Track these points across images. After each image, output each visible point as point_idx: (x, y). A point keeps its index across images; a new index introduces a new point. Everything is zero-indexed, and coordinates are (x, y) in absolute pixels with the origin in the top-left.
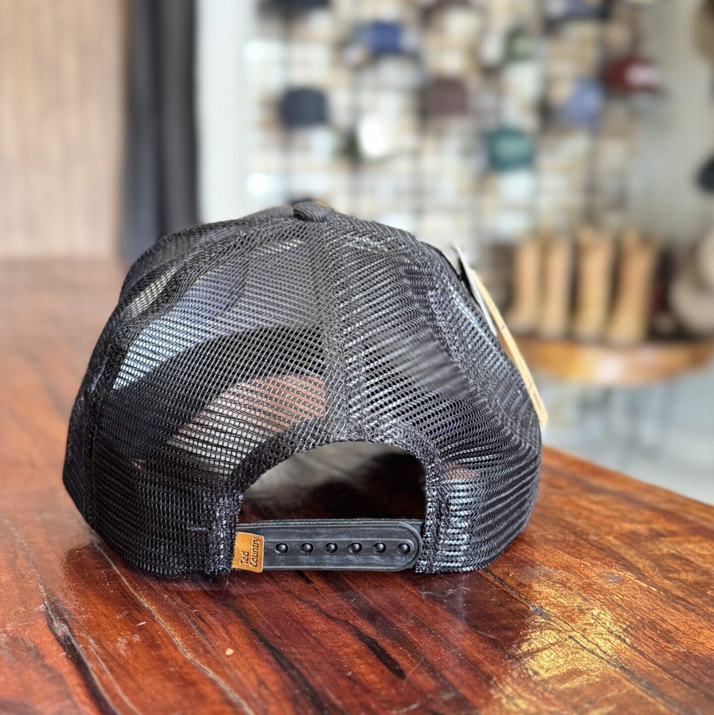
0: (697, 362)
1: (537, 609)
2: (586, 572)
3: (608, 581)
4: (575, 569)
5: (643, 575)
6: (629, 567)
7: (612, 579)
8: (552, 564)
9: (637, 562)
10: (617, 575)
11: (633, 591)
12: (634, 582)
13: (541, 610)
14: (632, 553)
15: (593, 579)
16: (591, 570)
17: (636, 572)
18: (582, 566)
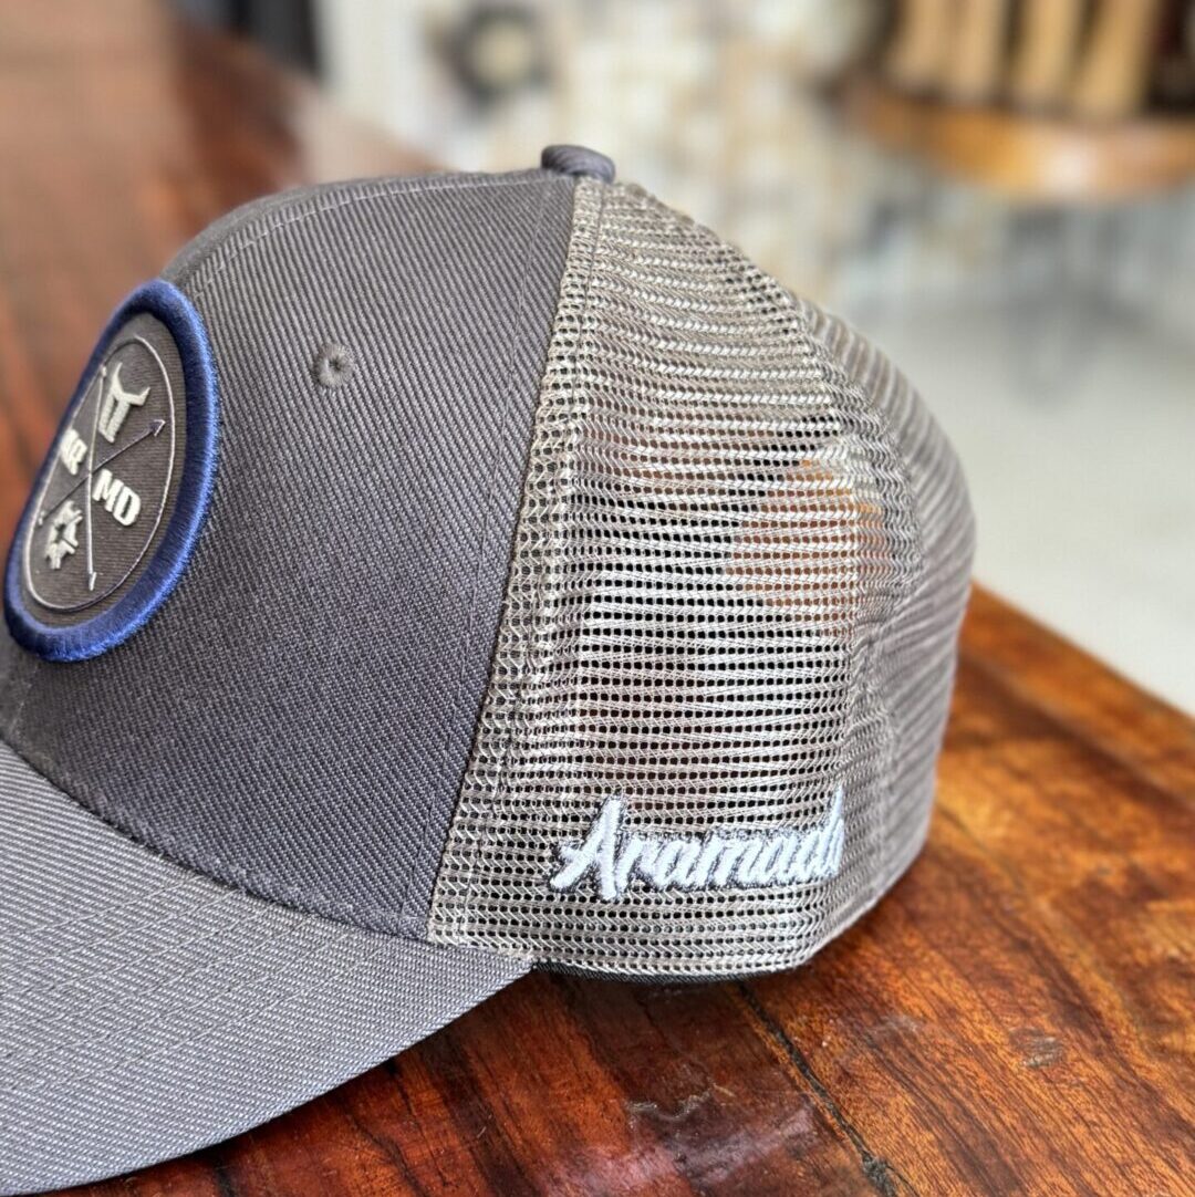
1: (874, 1167)
2: (986, 1030)
3: (1032, 1062)
4: (963, 1020)
5: (1107, 1037)
6: (1078, 1011)
7: (1042, 1054)
8: (916, 1000)
9: (1095, 990)
10: (1051, 1039)
11: (1083, 1096)
12: (1087, 1066)
13: (881, 1171)
14: (1087, 960)
15: (1000, 1053)
16: (999, 1022)
17: (1094, 1028)
18: (979, 1006)
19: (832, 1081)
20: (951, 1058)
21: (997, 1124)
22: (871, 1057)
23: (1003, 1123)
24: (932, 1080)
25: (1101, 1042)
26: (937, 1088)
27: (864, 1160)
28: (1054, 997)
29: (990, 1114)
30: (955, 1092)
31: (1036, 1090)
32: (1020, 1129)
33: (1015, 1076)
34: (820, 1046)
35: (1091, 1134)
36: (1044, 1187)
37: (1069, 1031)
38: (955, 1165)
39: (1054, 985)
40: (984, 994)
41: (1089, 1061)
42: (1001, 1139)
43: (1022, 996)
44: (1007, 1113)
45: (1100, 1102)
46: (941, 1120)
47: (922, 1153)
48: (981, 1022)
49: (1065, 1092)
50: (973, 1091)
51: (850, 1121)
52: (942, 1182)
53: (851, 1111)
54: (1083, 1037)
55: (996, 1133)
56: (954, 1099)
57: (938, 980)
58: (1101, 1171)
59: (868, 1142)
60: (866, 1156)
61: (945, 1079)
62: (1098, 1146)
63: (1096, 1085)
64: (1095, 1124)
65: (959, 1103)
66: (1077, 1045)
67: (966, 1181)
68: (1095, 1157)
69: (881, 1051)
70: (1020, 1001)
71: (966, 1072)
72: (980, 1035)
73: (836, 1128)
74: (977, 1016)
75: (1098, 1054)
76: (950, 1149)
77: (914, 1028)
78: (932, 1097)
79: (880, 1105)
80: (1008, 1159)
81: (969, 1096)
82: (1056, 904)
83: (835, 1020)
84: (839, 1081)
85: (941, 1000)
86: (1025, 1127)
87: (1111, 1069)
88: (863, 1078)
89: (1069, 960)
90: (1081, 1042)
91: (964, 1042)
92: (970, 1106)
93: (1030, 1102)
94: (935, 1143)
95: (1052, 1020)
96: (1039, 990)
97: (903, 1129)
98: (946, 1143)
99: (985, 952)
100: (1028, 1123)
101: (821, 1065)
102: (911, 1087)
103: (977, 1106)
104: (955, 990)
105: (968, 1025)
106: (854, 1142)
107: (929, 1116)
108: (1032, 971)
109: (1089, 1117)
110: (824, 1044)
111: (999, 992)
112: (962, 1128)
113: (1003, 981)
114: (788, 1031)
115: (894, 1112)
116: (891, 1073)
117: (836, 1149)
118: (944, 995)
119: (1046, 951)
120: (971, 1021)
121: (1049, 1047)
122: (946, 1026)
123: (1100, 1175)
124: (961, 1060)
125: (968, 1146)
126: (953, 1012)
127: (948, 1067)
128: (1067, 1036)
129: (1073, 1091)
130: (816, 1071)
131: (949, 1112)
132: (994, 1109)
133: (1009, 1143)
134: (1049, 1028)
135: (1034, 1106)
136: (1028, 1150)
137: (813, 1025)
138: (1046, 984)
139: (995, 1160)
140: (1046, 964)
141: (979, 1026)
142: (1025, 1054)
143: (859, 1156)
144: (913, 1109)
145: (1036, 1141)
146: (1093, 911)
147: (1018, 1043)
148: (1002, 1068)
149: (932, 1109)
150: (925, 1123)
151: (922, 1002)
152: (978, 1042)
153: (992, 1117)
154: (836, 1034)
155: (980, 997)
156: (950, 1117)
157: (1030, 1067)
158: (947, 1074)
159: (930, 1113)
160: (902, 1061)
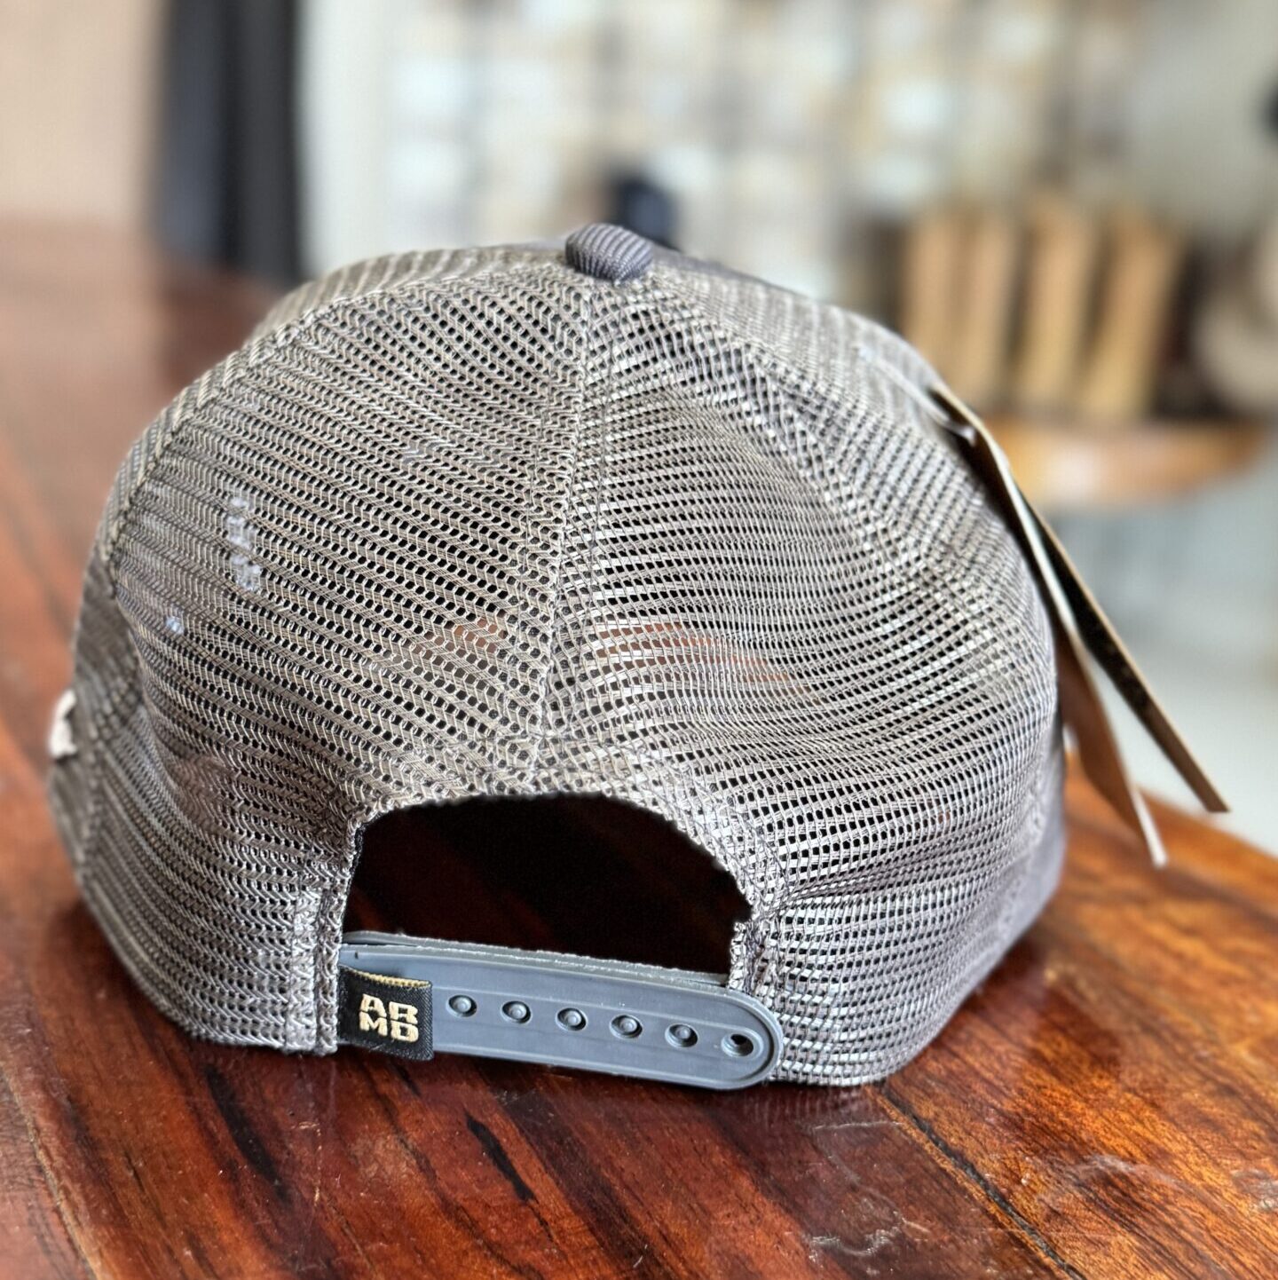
2: (1205, 1172)
3: (1263, 1204)
4: (1177, 1162)
8: (1119, 1141)
15: (1226, 1195)
16: (1218, 1165)
18: (1192, 1148)
19: (1040, 1220)
20: (1173, 1200)
21: (1236, 1266)
22: (1079, 1196)
23: (1242, 1264)
24: (1154, 1220)
26: (1161, 1230)
29: (1226, 1255)
30: (1183, 1232)
33: (1247, 1218)
34: (1019, 1183)
39: (1271, 1129)
40: (1194, 1137)
43: (1238, 1139)
44: (1246, 1254)
46: (1172, 1261)
48: (1198, 1164)
50: (1204, 1232)
51: (1068, 1260)
53: (1068, 1251)
55: (1237, 1274)
56: (1182, 1240)
57: (1141, 1122)
61: (1169, 1220)
65: (1189, 1244)
69: (1091, 1190)
70: (1237, 1144)
71: (1191, 1213)
72: (1200, 1177)
73: (1053, 1267)
74: (1191, 1158)
77: (1121, 1166)
78: (1157, 1238)
79: (1099, 1244)
81: (1198, 1237)
82: (1254, 1052)
83: (1031, 1157)
84: (1048, 1219)
85: (1149, 1142)
86: (1269, 1269)
88: (1075, 1216)
91: (1183, 1183)
92: (1198, 1245)
93: (1268, 1243)
96: (1257, 1134)
97: (1132, 1269)
99: (1186, 1096)
101: (1025, 1202)
102: (1131, 1227)
103: (1211, 1248)
104: (1162, 1132)
105: (1183, 1167)
107: (1158, 1256)
108: (1244, 1115)
110: (1023, 1181)
111: (1215, 1137)
112: (1198, 1269)
113: (1213, 1124)
114: (979, 1168)
115: (1118, 1252)
116: (1105, 1212)
118: (1151, 1137)
119: (1254, 1096)
120: (1187, 1163)
122: (1158, 1167)
124: (1184, 1202)
126: (1164, 1153)
127: (1169, 1207)
130: (1019, 1209)
131: (1181, 1254)
132: (1231, 1251)
137: (1007, 1162)
138: (1261, 1128)
140: (1257, 1108)
141: (1197, 1168)
142: (1253, 1196)
144: (1138, 1249)
147: (1244, 1186)
148: (1231, 1210)
149: (1160, 1250)
150: (1156, 1263)
151: (1127, 1142)
152: (1198, 1183)
153: (1230, 1258)
154: (1035, 1172)
155: (1192, 1140)
156: (1182, 1258)
157: (1262, 1211)
158: (1171, 1215)
159: (1160, 1253)
160: (1117, 1200)
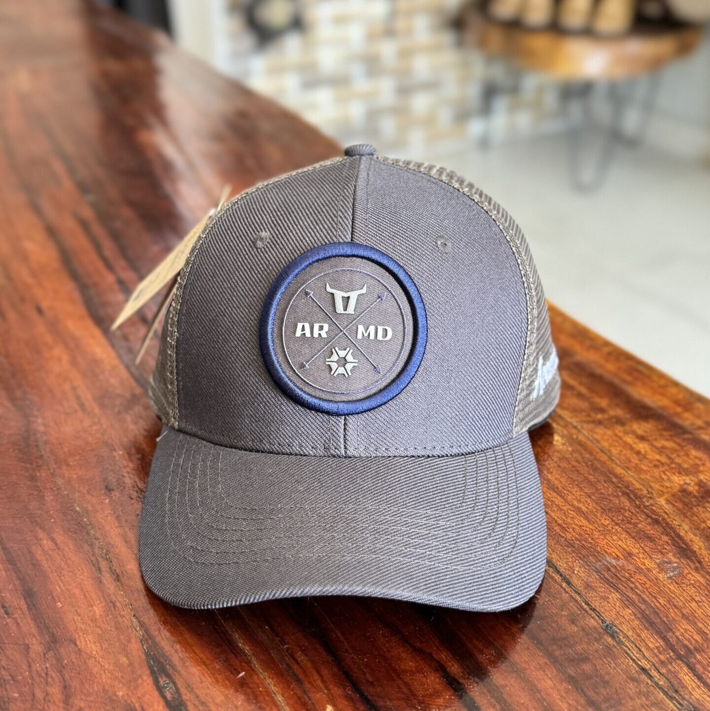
0: (684, 50)
1: (607, 626)
2: (646, 562)
3: (668, 575)
4: (635, 558)
5: (700, 562)
6: (685, 551)
7: (673, 571)
8: (613, 549)
9: (691, 541)
10: (675, 565)
11: (693, 590)
12: (693, 576)
13: (611, 628)
14: (686, 527)
15: (654, 572)
16: (651, 558)
17: (693, 558)
18: (642, 551)
19: (582, 589)
20: (633, 575)
21: (658, 604)
22: (597, 577)
23: (660, 603)
24: (626, 586)
25: (697, 565)
26: (629, 590)
27: (603, 623)
28: (674, 545)
29: (654, 600)
30: (637, 590)
31: (672, 588)
32: (668, 606)
33: (662, 582)
34: (574, 573)
35: (699, 606)
36: (682, 631)
37: (683, 561)
38: (642, 623)
39: (673, 539)
40: (642, 545)
41: (693, 574)
42: (660, 610)
43: (660, 546)
44: (661, 599)
45: (701, 592)
46: (633, 603)
47: (627, 618)
48: (643, 558)
49: (685, 588)
50: (645, 590)
51: (593, 606)
52: (638, 631)
53: (593, 602)
54: (689, 563)
55: (658, 608)
56: (637, 594)
57: (622, 540)
58: (705, 622)
59: (603, 615)
60: (603, 621)
61: (632, 585)
62: (702, 611)
63: (698, 584)
64: (700, 602)
65: (640, 595)
66: (687, 567)
67: (648, 629)
68: (702, 616)
69: (601, 574)
70: (659, 548)
71: (640, 582)
72: (644, 564)
73: (588, 609)
74: (641, 556)
75: (697, 570)
76: (639, 616)
77: (614, 562)
78: (627, 594)
79: (605, 598)
80: (665, 619)
81: (643, 592)
82: (668, 501)
83: (578, 560)
84: (585, 588)
85: (624, 550)
86: (670, 605)
87: (704, 577)
88: (595, 586)
89: (678, 527)
90: (689, 565)
91: (638, 568)
92: (644, 596)
93: (671, 594)
94: (633, 614)
95: (674, 555)
96: (667, 542)
97: (617, 608)
98: (637, 614)
99: (639, 526)
100: (671, 603)
101: (576, 581)
102: (617, 589)
103: (648, 597)
104: (630, 545)
105: (638, 560)
106: (597, 615)
107: (628, 602)
108: (662, 534)
109: (697, 599)
110: (576, 572)
111: (649, 544)
112: (643, 607)
113: (650, 539)
114: (558, 567)
115: (612, 601)
116: (607, 584)
117: (590, 619)
118: (625, 547)
119: (667, 524)
120: (639, 558)
121: (675, 568)
122: (628, 561)
123: (705, 624)
124: (637, 576)
125: (646, 615)
126: (630, 554)
127: (632, 579)
128: (683, 563)
129: (688, 588)
130: (574, 585)
131: (636, 600)
132: (655, 597)
133: (664, 613)
134: (674, 560)
135: (673, 595)
136: (673, 615)
137: (569, 563)
138: (669, 539)
139: (659, 620)
140: (668, 530)
141: (642, 560)
142: (665, 572)
143: (600, 621)
144: (620, 599)
145: (676, 610)
146: (685, 504)
147: (661, 567)
148: (656, 578)
149: (629, 599)
150: (626, 605)
151: (616, 550)
152: (643, 567)
153: (655, 601)
154: (580, 567)
155: (641, 547)
156: (637, 602)
157: (668, 578)
158: (633, 583)
159: (628, 601)
160: (612, 578)
